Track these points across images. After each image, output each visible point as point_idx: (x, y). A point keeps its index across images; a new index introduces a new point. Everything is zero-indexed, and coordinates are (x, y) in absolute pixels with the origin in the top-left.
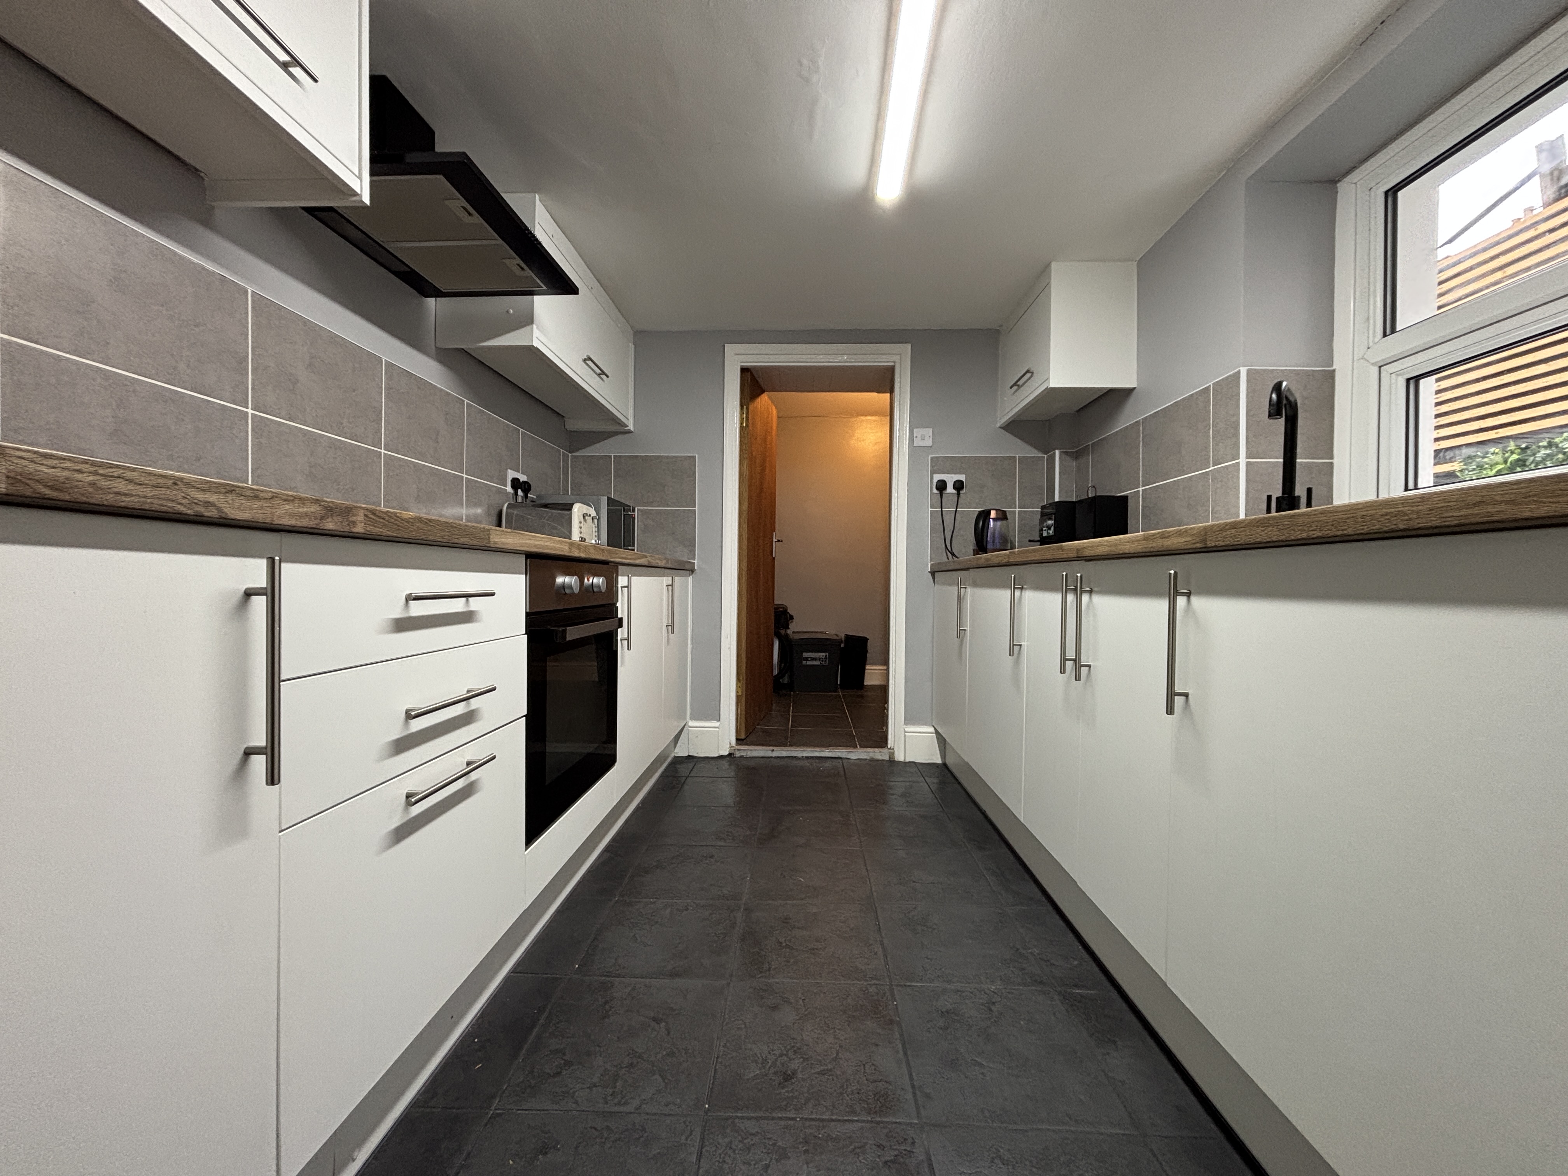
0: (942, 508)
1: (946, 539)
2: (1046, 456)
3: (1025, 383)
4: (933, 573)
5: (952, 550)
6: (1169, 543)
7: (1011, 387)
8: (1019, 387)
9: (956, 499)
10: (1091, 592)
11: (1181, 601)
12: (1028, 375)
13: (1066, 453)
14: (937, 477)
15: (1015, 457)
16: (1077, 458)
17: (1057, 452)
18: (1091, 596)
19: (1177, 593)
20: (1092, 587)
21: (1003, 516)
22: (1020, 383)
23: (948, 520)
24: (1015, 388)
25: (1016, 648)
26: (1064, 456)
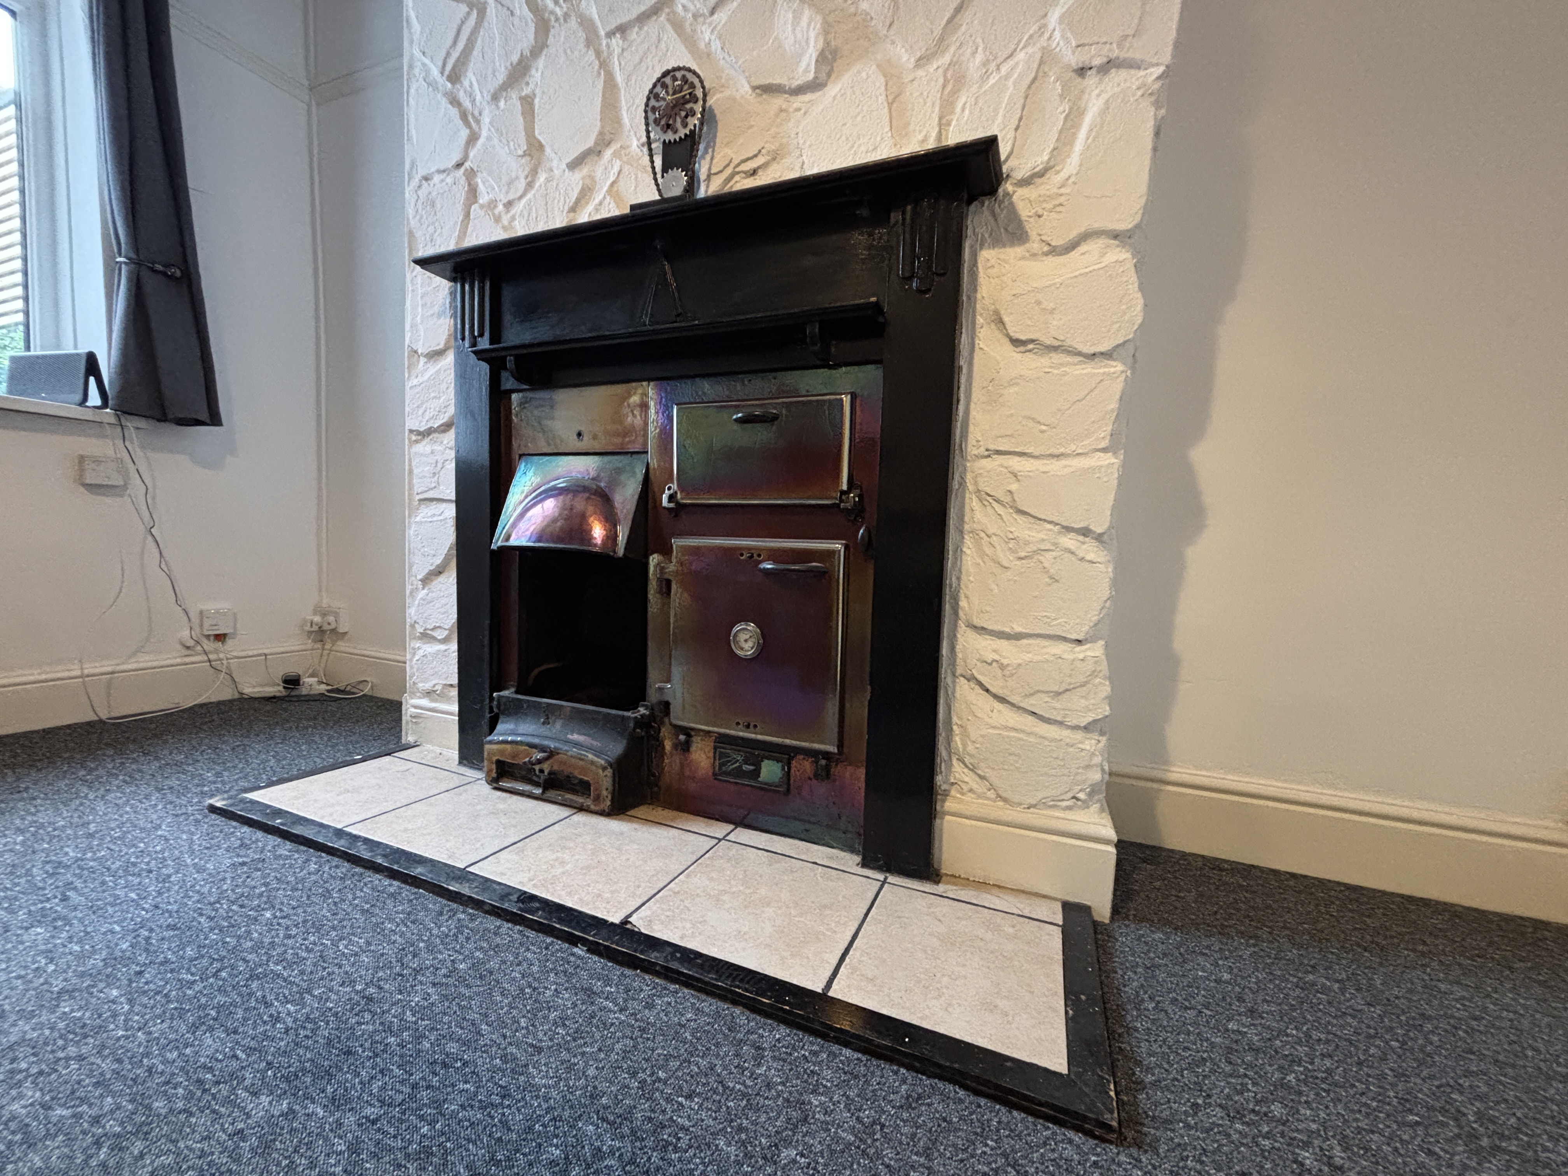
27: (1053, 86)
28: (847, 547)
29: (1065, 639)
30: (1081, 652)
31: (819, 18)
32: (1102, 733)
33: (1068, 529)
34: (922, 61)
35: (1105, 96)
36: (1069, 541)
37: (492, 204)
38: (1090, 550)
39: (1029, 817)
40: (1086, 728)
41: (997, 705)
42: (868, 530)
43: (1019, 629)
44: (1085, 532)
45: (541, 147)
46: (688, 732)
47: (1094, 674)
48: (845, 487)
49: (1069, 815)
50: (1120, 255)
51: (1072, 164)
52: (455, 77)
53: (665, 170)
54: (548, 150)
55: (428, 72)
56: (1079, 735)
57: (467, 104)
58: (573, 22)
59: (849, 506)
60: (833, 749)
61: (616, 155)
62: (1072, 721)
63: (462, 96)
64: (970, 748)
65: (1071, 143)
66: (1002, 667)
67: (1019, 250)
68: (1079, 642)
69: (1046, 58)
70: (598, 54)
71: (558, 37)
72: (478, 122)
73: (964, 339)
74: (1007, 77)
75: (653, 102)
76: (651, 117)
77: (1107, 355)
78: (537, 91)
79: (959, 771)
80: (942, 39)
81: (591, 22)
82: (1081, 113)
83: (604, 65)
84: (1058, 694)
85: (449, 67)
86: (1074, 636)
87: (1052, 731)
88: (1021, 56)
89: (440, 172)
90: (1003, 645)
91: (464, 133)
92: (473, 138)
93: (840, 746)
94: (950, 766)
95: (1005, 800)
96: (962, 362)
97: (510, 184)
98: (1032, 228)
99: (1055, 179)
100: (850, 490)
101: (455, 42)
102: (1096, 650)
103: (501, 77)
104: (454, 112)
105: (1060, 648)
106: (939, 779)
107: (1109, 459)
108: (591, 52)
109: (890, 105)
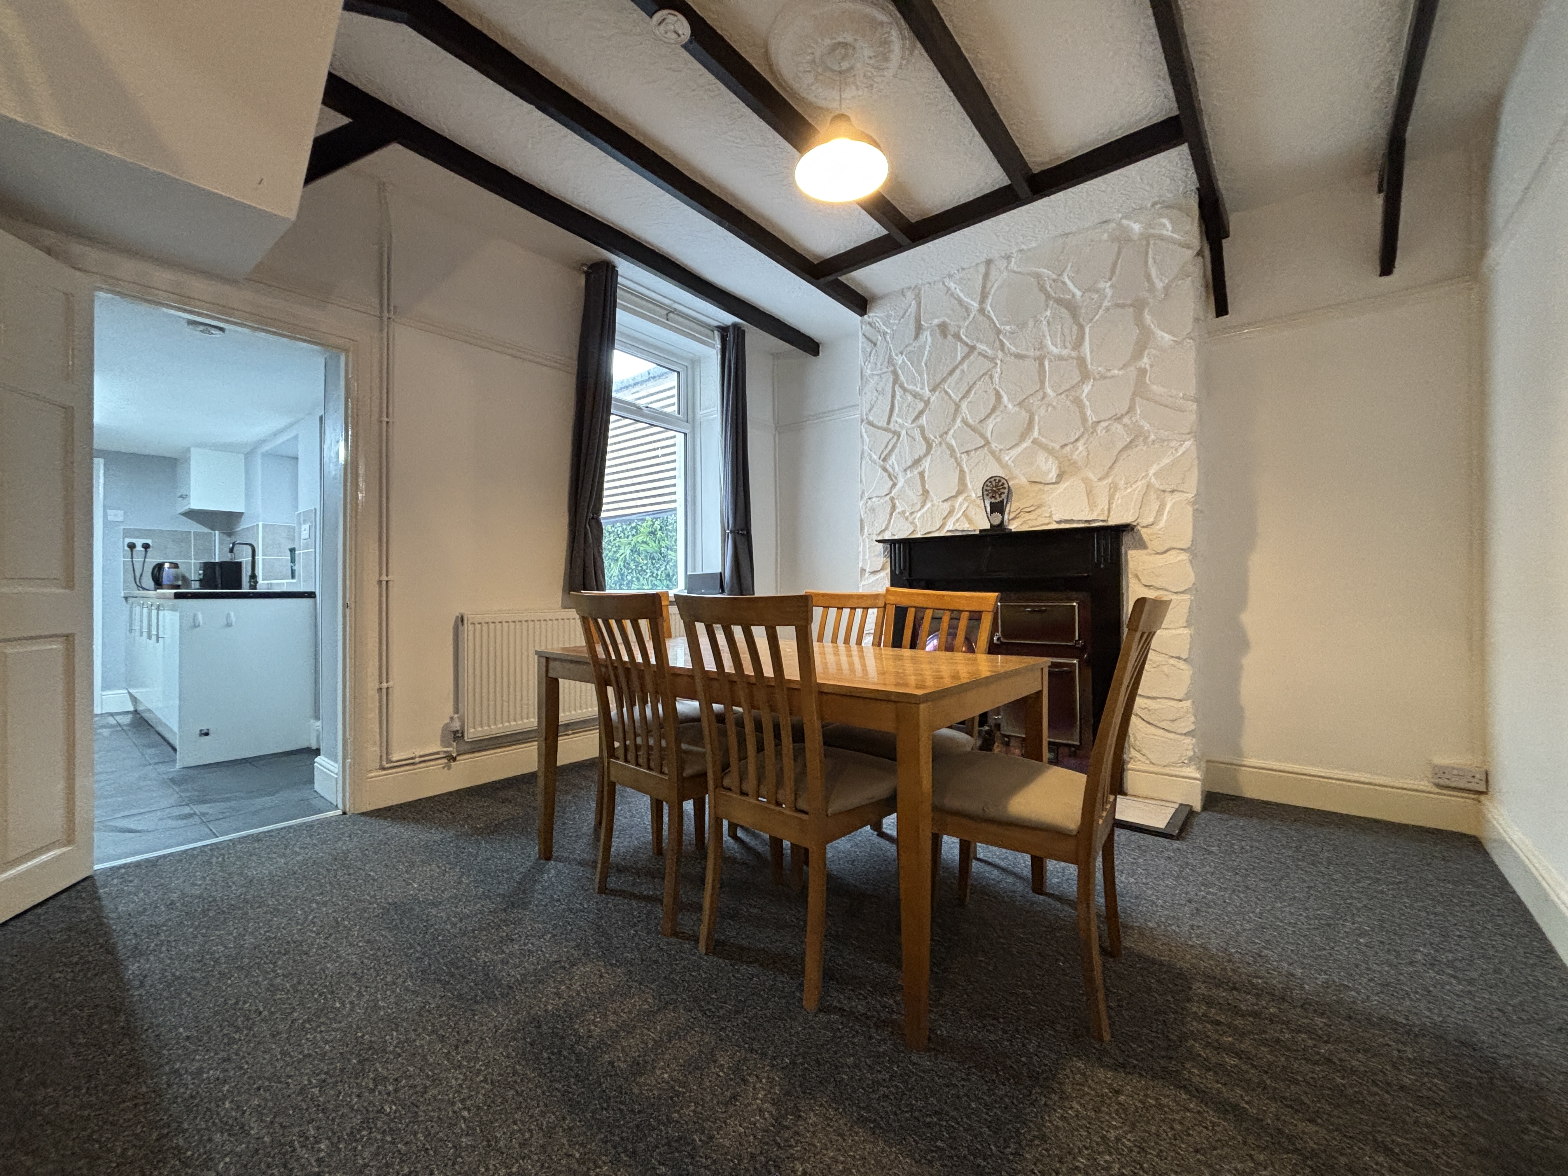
0: (132, 559)
1: (136, 578)
4: (126, 598)
5: (140, 584)
9: (143, 554)
14: (128, 540)
15: (192, 532)
16: (229, 537)
17: (217, 533)
21: (174, 567)
23: (138, 566)
26: (222, 534)
27: (1153, 496)
28: (1079, 662)
29: (1174, 699)
30: (1181, 704)
31: (1057, 462)
32: (1193, 737)
33: (1172, 657)
34: (1100, 479)
35: (1174, 501)
36: (1172, 661)
37: (903, 512)
38: (1182, 665)
39: (1167, 770)
40: (1185, 734)
41: (1149, 726)
42: (1088, 656)
43: (1154, 695)
44: (1179, 658)
45: (928, 492)
46: (1008, 736)
47: (1187, 712)
48: (1077, 638)
49: (1180, 769)
50: (1184, 556)
51: (1162, 524)
52: (884, 460)
53: (992, 512)
54: (931, 493)
55: (871, 457)
56: (1183, 737)
57: (890, 470)
58: (944, 446)
59: (1079, 646)
60: (1077, 743)
61: (965, 499)
62: (1179, 731)
63: (888, 467)
64: (1137, 743)
65: (1162, 515)
66: (1149, 710)
67: (1145, 551)
68: (1180, 700)
69: (1149, 486)
70: (956, 459)
71: (936, 451)
72: (896, 478)
73: (1124, 582)
74: (1134, 490)
75: (985, 488)
76: (986, 493)
77: (1183, 592)
78: (927, 470)
79: (1133, 753)
80: (1108, 472)
81: (952, 446)
82: (1165, 505)
83: (959, 464)
84: (1173, 721)
85: (883, 456)
86: (1178, 698)
87: (1172, 736)
88: (1139, 483)
89: (877, 497)
90: (1149, 701)
91: (891, 483)
92: (894, 485)
93: (1080, 742)
94: (1129, 750)
95: (1153, 764)
96: (1124, 591)
97: (913, 505)
98: (1149, 544)
99: (1156, 527)
100: (1079, 640)
101: (886, 447)
102: (1188, 704)
103: (909, 464)
104: (885, 474)
105: (1173, 703)
106: (1125, 756)
107: (1186, 631)
108: (953, 460)
109: (1088, 495)
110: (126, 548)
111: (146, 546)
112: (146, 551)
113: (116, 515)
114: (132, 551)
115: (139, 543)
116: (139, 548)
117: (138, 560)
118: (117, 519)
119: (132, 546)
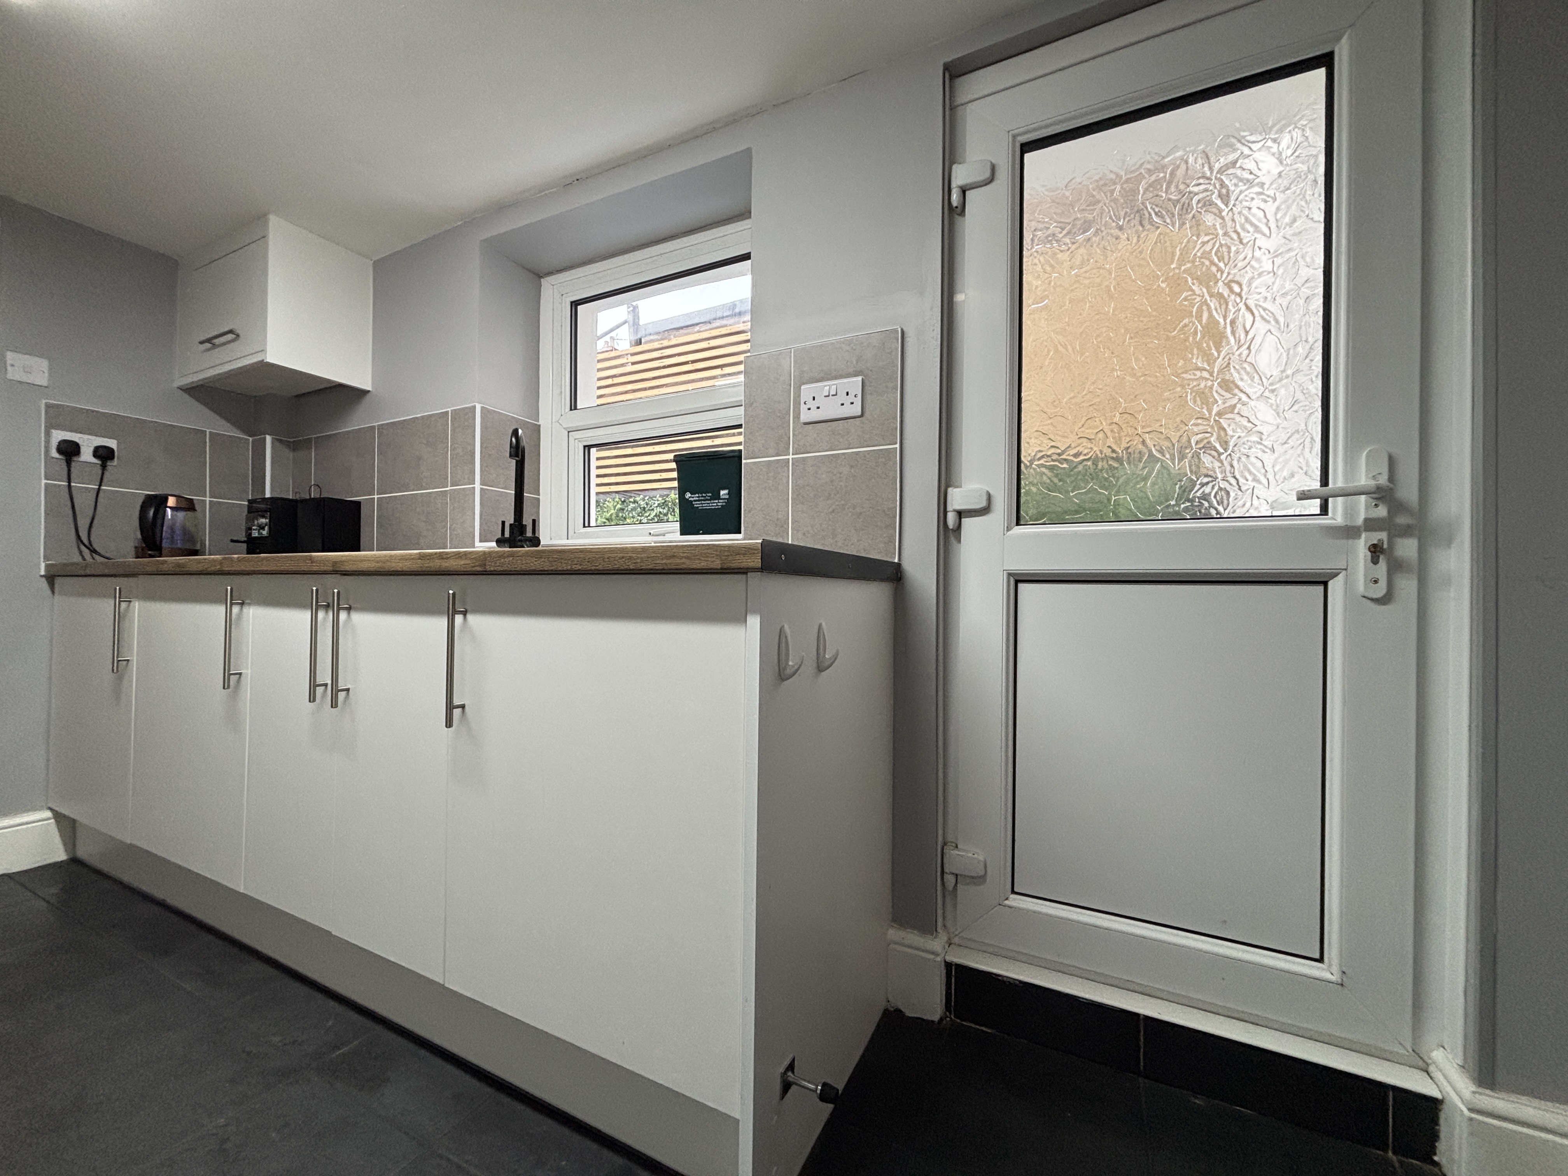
0: (69, 482)
1: (80, 530)
2: (251, 439)
3: (224, 344)
4: (51, 578)
5: (91, 545)
6: (447, 564)
7: (202, 343)
8: (215, 346)
9: (100, 472)
10: (349, 609)
11: (459, 619)
12: (230, 337)
13: (281, 441)
14: (58, 435)
15: (206, 431)
16: (294, 450)
17: (269, 439)
18: (349, 613)
19: (455, 612)
20: (351, 603)
21: (187, 506)
22: (217, 341)
23: (84, 504)
24: (208, 345)
25: (233, 679)
26: (277, 444)
110: (54, 454)
111: (104, 455)
112: (104, 467)
113: (27, 370)
114: (69, 463)
115: (88, 444)
116: (87, 455)
117: (84, 486)
118: (30, 379)
119: (70, 450)
